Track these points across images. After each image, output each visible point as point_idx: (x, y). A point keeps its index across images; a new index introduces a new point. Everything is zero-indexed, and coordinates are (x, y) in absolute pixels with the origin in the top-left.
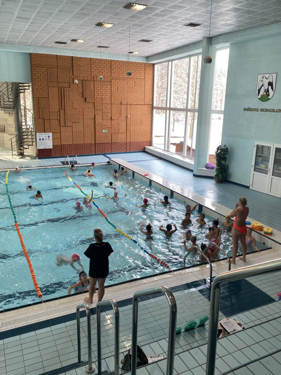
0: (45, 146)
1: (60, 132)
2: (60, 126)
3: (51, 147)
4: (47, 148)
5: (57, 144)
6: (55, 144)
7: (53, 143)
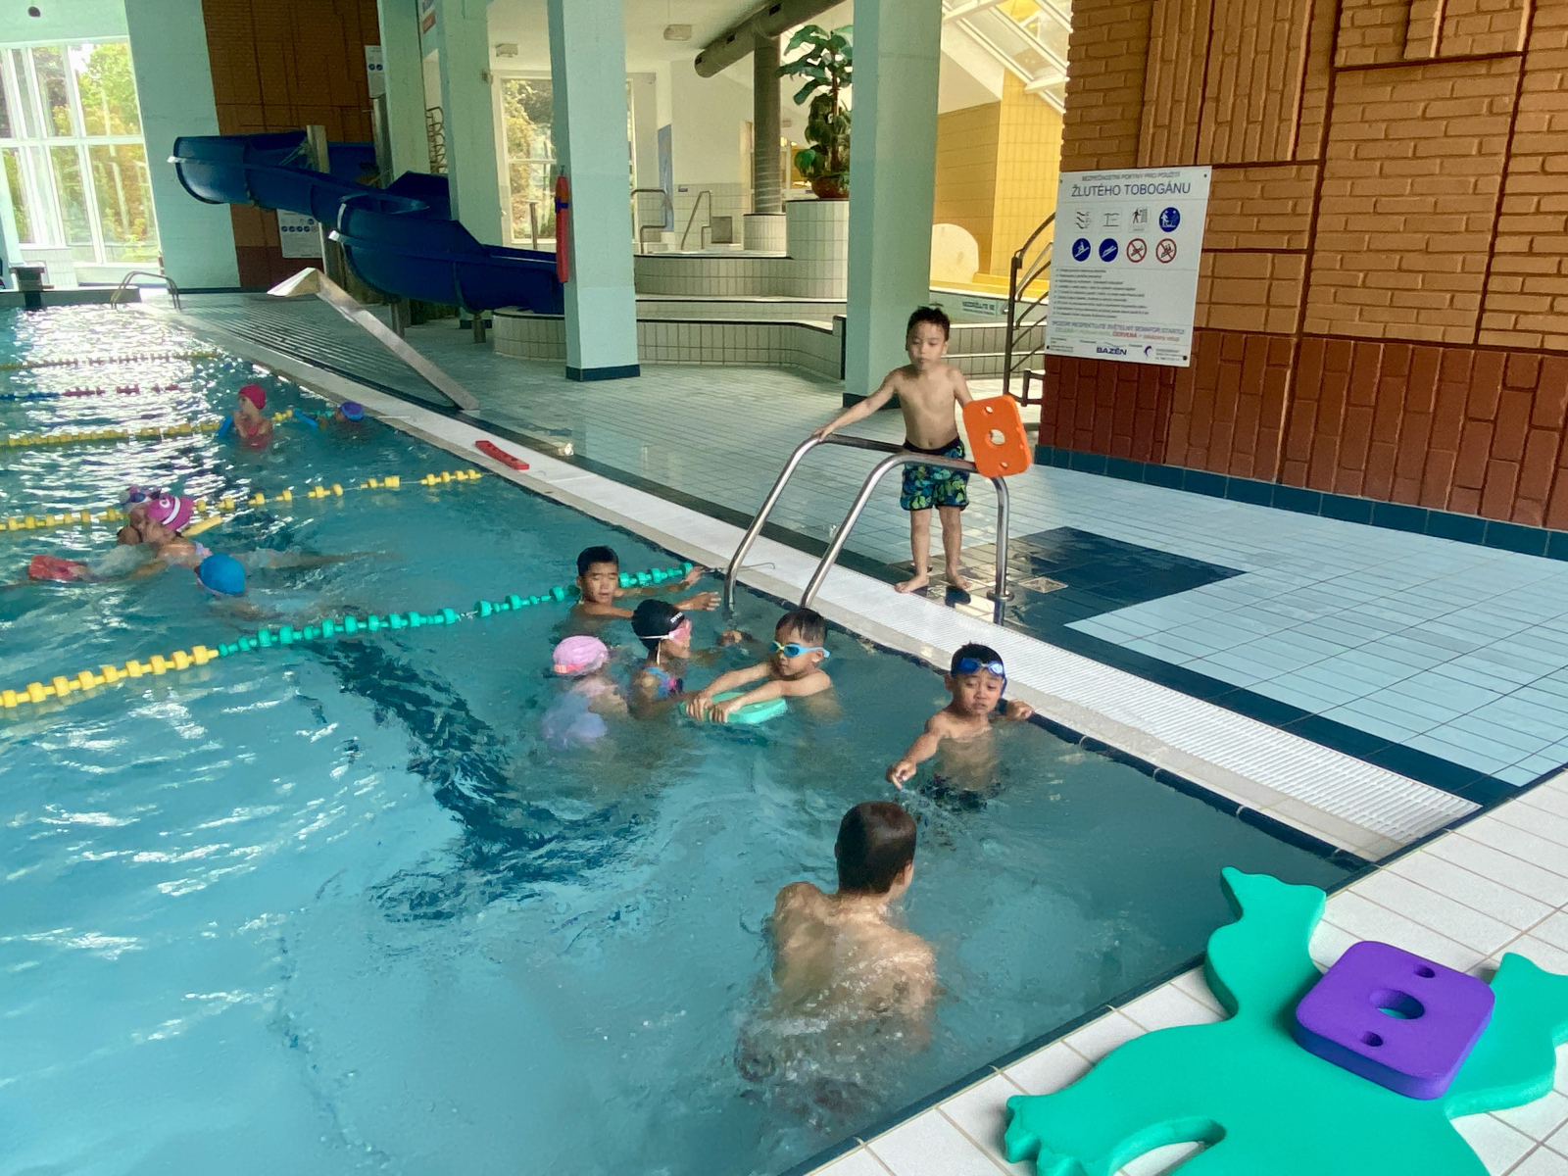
0: (1120, 332)
1: (1322, 162)
2: (1334, 72)
3: (1177, 352)
4: (1135, 356)
5: (1250, 321)
6: (1222, 321)
7: (1207, 301)
